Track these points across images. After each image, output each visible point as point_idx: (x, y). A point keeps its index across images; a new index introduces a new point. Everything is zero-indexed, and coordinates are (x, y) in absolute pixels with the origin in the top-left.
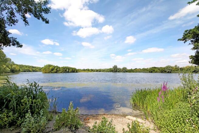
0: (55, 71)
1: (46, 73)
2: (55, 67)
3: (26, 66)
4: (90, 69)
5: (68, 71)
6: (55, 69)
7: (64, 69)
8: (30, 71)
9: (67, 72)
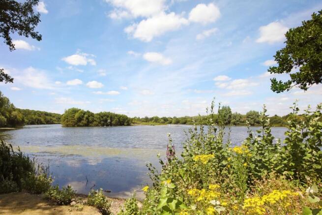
0: (84, 122)
1: (67, 126)
2: (84, 114)
3: (35, 113)
4: (160, 117)
5: (111, 123)
6: (85, 119)
7: (102, 117)
8: (41, 123)
9: (107, 125)
